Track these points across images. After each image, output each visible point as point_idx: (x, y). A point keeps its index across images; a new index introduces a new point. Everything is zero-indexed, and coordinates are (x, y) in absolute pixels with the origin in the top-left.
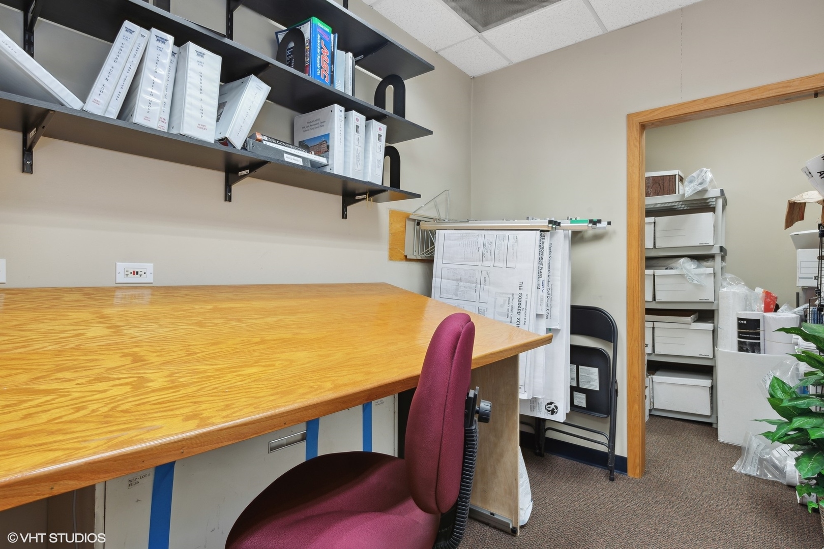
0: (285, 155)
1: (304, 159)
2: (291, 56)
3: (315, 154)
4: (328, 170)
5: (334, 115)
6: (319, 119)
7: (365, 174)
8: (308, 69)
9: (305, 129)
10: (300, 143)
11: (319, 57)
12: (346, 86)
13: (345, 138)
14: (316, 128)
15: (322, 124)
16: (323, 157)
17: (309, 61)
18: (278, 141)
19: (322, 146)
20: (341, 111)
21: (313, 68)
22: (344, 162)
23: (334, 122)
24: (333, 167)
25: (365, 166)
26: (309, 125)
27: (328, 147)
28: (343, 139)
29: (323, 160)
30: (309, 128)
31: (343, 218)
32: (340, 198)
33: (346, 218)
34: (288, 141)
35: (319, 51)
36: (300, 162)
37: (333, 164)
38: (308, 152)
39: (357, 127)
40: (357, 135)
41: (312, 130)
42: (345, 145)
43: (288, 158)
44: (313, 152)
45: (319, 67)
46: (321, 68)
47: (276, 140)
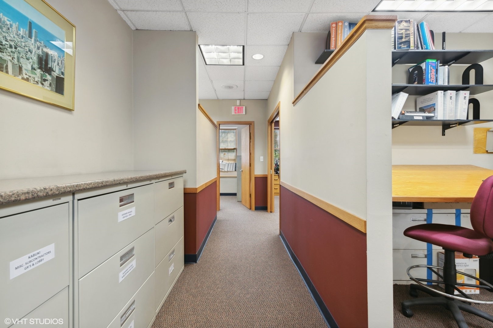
0: (414, 117)
1: (423, 116)
2: (416, 76)
3: (428, 113)
4: (435, 119)
5: (438, 95)
6: (430, 98)
7: (456, 116)
8: (424, 80)
9: (422, 102)
10: (420, 108)
11: (430, 74)
12: (444, 80)
13: (444, 103)
14: (428, 102)
15: (431, 99)
16: (432, 113)
17: (425, 77)
18: (411, 112)
19: (432, 108)
20: (441, 93)
21: (427, 80)
22: (444, 113)
23: (438, 98)
24: (437, 117)
25: (456, 112)
26: (425, 101)
27: (435, 109)
28: (442, 104)
29: (432, 115)
30: (424, 102)
31: (443, 135)
32: (441, 127)
33: (444, 135)
34: (414, 110)
35: (430, 72)
36: (421, 118)
37: (437, 116)
38: (425, 113)
39: (451, 97)
40: (451, 101)
41: (426, 103)
42: (444, 106)
43: (415, 118)
44: (427, 112)
45: (430, 78)
46: (431, 78)
47: (410, 112)
